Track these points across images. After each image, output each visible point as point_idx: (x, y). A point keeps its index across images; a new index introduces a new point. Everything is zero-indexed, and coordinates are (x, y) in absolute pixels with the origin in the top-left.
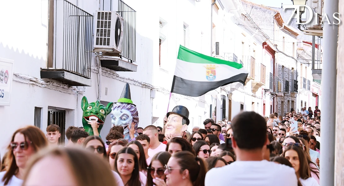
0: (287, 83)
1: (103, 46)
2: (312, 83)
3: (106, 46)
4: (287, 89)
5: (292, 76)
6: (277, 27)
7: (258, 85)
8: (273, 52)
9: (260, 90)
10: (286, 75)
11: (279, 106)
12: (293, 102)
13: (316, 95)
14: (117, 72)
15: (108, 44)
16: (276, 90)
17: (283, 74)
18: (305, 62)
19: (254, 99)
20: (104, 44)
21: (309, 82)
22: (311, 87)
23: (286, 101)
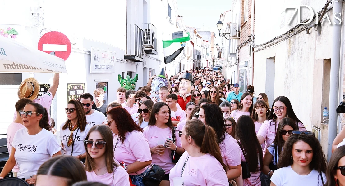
0: (198, 56)
1: (147, 44)
2: (206, 56)
3: (148, 44)
4: (198, 59)
5: (200, 53)
6: (195, 35)
7: (189, 57)
8: (193, 44)
9: (190, 59)
10: (197, 53)
11: (195, 65)
12: (200, 63)
13: (207, 61)
14: (149, 55)
15: (149, 43)
16: (195, 59)
17: (196, 53)
18: (204, 48)
19: (187, 63)
20: (148, 43)
21: (205, 55)
22: (206, 57)
23: (197, 63)
